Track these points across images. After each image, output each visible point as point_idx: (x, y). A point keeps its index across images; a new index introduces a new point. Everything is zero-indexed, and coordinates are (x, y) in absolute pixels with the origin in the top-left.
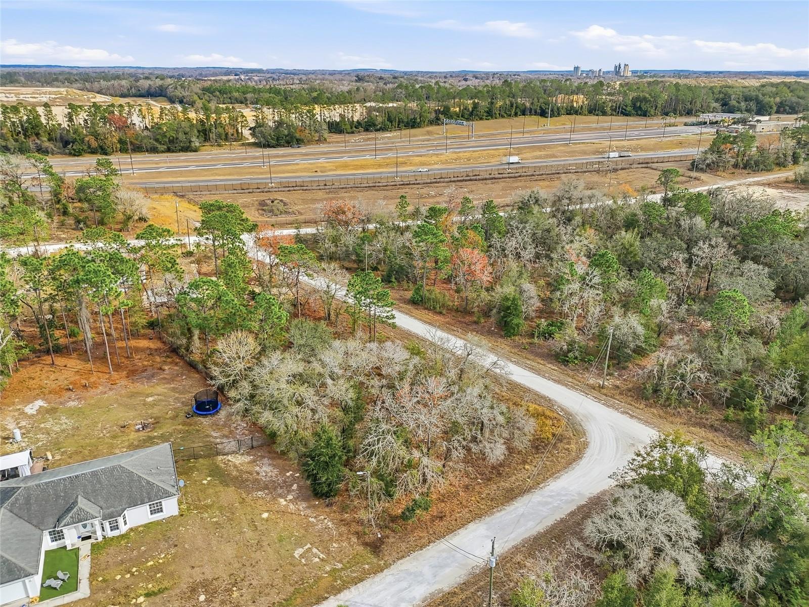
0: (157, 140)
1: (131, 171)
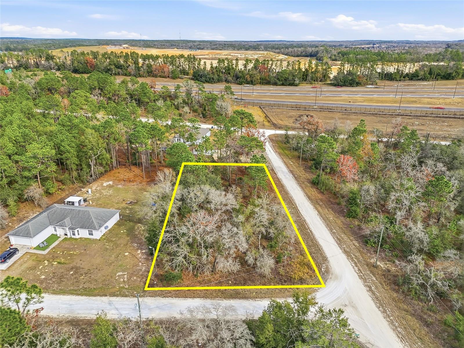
0: (278, 79)
1: (240, 93)
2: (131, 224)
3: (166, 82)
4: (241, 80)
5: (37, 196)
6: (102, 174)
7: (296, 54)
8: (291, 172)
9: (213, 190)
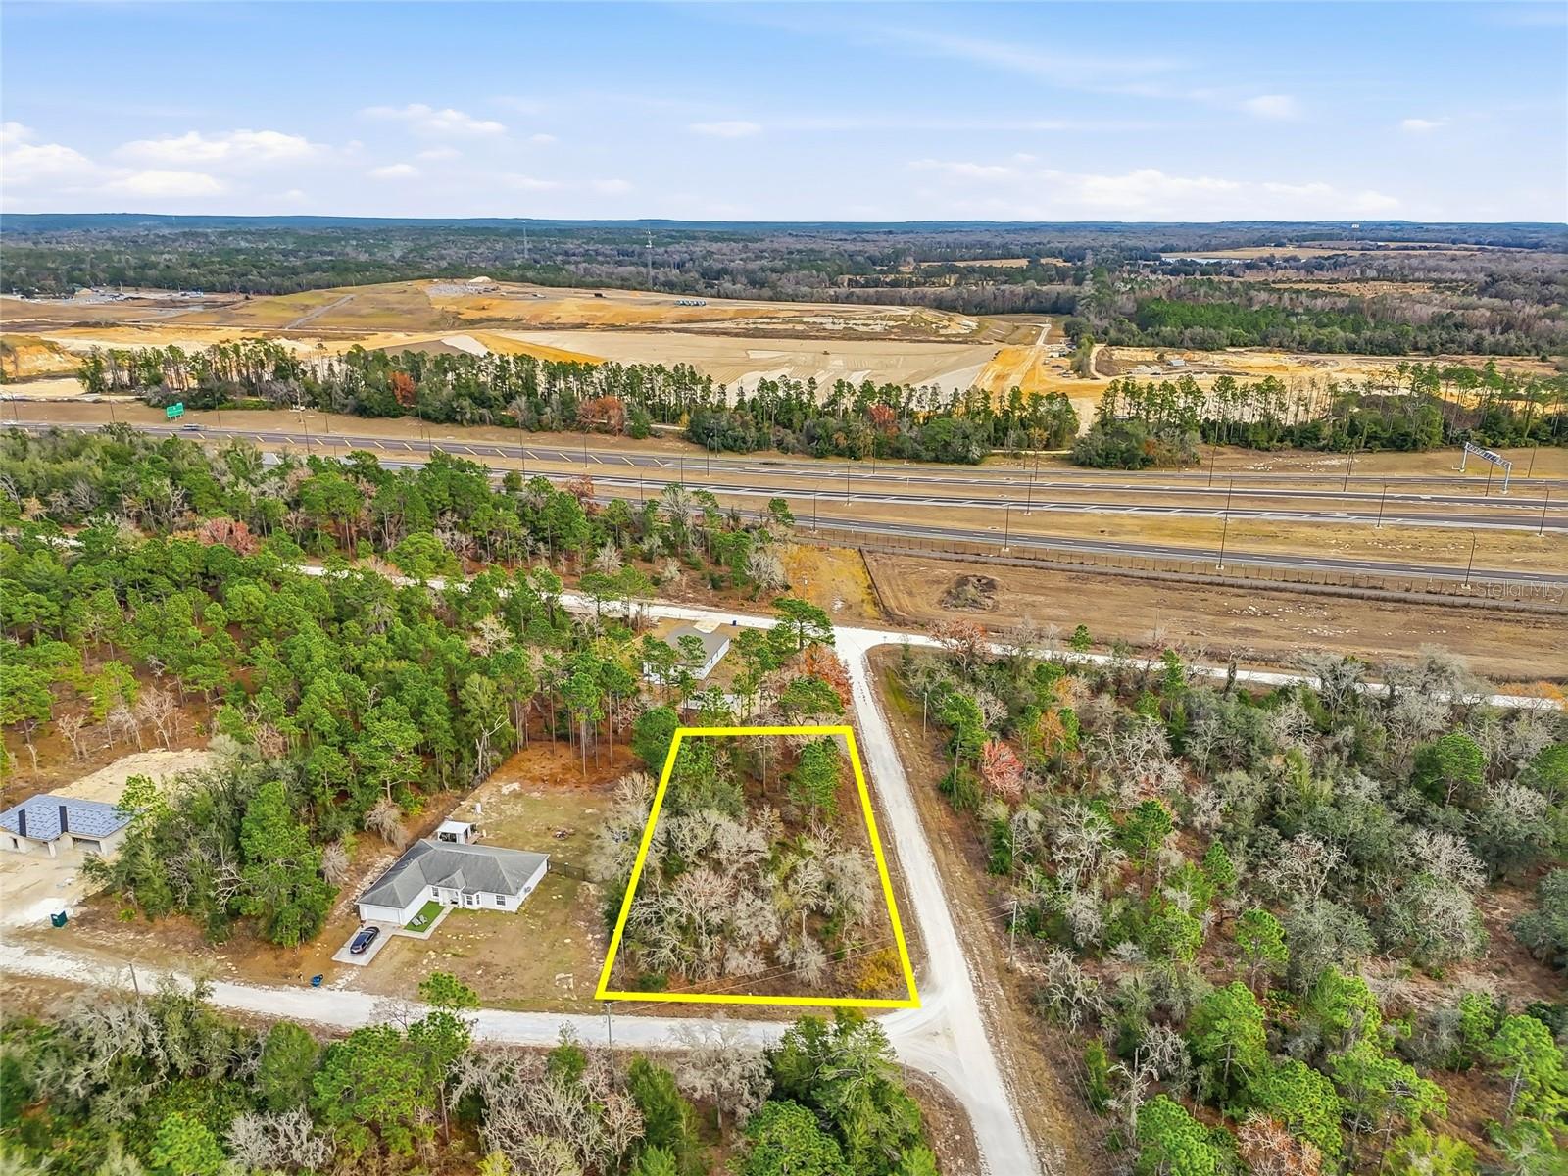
0: (924, 443)
2: (569, 882)
3: (613, 446)
4: (822, 445)
5: (388, 823)
6: (497, 766)
7: (1008, 305)
8: (902, 759)
9: (725, 821)
